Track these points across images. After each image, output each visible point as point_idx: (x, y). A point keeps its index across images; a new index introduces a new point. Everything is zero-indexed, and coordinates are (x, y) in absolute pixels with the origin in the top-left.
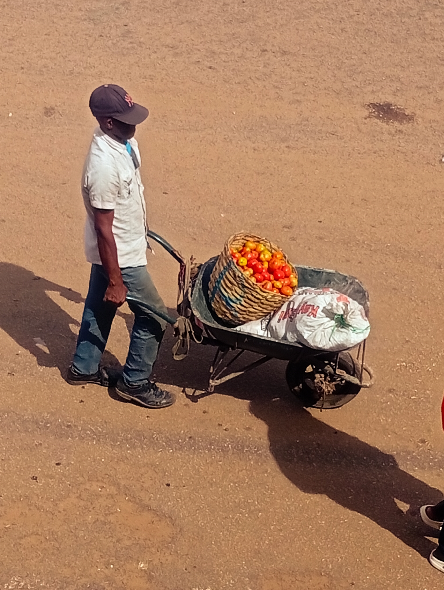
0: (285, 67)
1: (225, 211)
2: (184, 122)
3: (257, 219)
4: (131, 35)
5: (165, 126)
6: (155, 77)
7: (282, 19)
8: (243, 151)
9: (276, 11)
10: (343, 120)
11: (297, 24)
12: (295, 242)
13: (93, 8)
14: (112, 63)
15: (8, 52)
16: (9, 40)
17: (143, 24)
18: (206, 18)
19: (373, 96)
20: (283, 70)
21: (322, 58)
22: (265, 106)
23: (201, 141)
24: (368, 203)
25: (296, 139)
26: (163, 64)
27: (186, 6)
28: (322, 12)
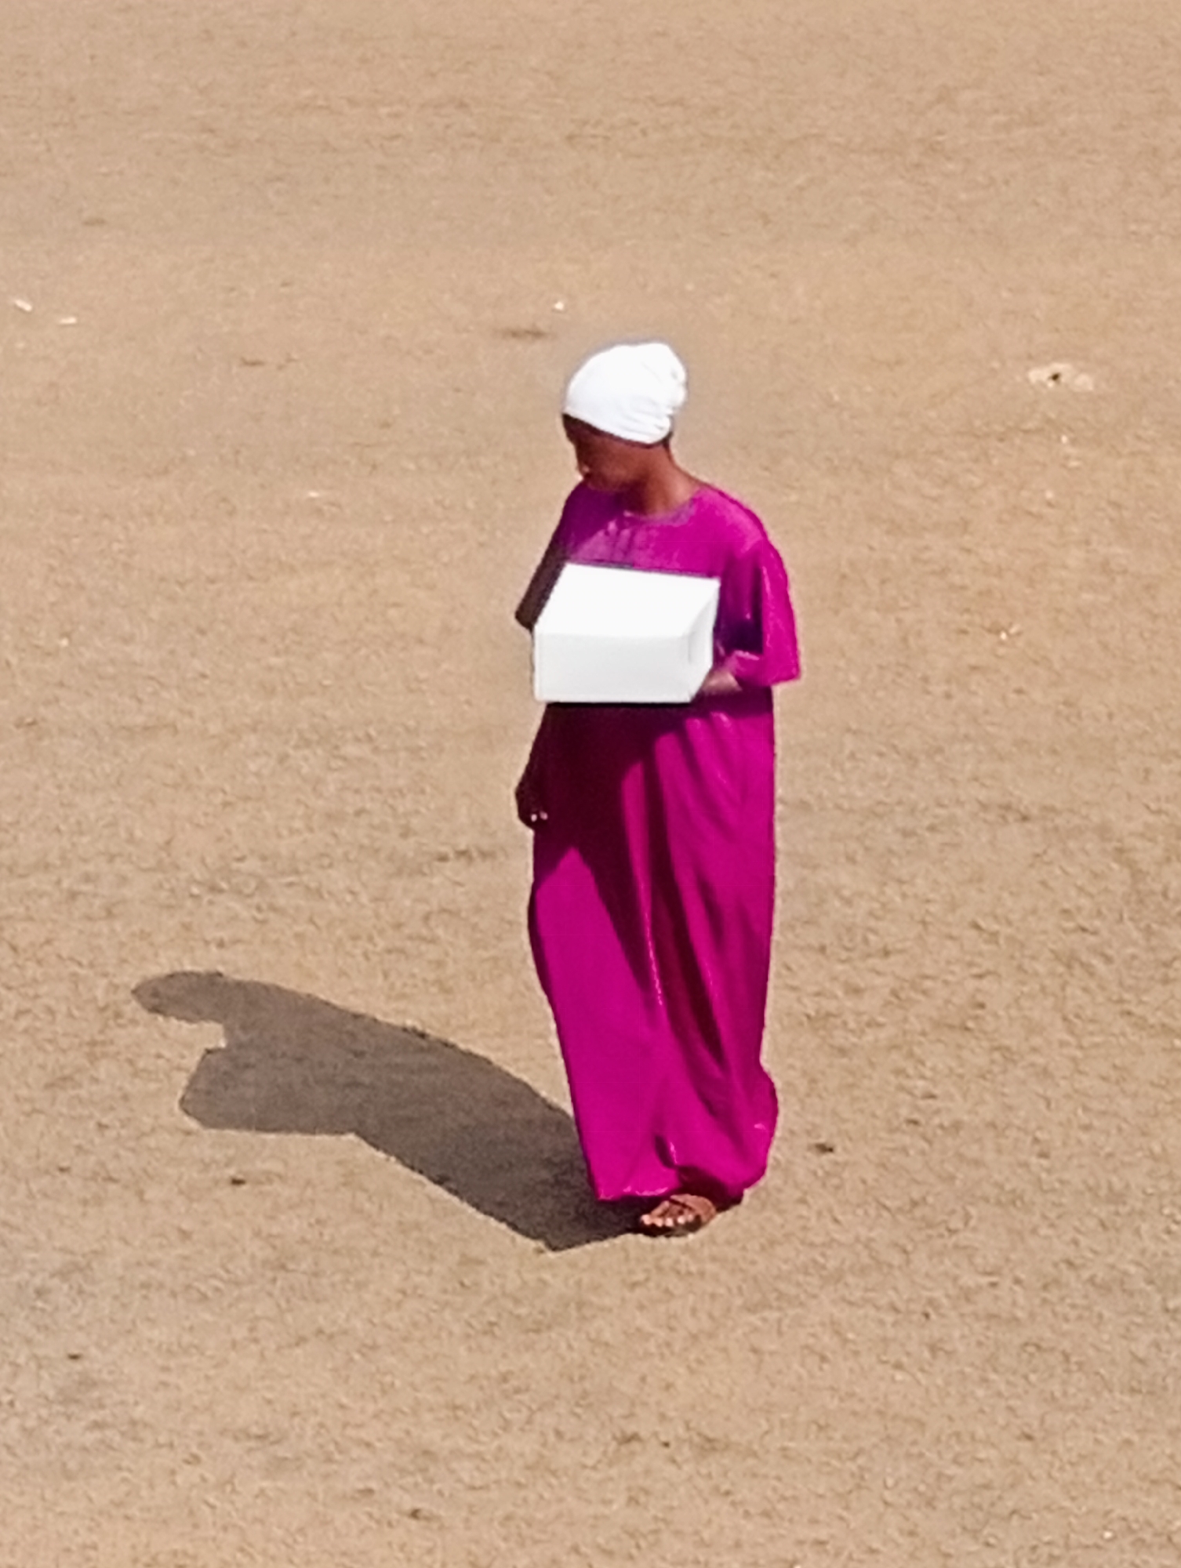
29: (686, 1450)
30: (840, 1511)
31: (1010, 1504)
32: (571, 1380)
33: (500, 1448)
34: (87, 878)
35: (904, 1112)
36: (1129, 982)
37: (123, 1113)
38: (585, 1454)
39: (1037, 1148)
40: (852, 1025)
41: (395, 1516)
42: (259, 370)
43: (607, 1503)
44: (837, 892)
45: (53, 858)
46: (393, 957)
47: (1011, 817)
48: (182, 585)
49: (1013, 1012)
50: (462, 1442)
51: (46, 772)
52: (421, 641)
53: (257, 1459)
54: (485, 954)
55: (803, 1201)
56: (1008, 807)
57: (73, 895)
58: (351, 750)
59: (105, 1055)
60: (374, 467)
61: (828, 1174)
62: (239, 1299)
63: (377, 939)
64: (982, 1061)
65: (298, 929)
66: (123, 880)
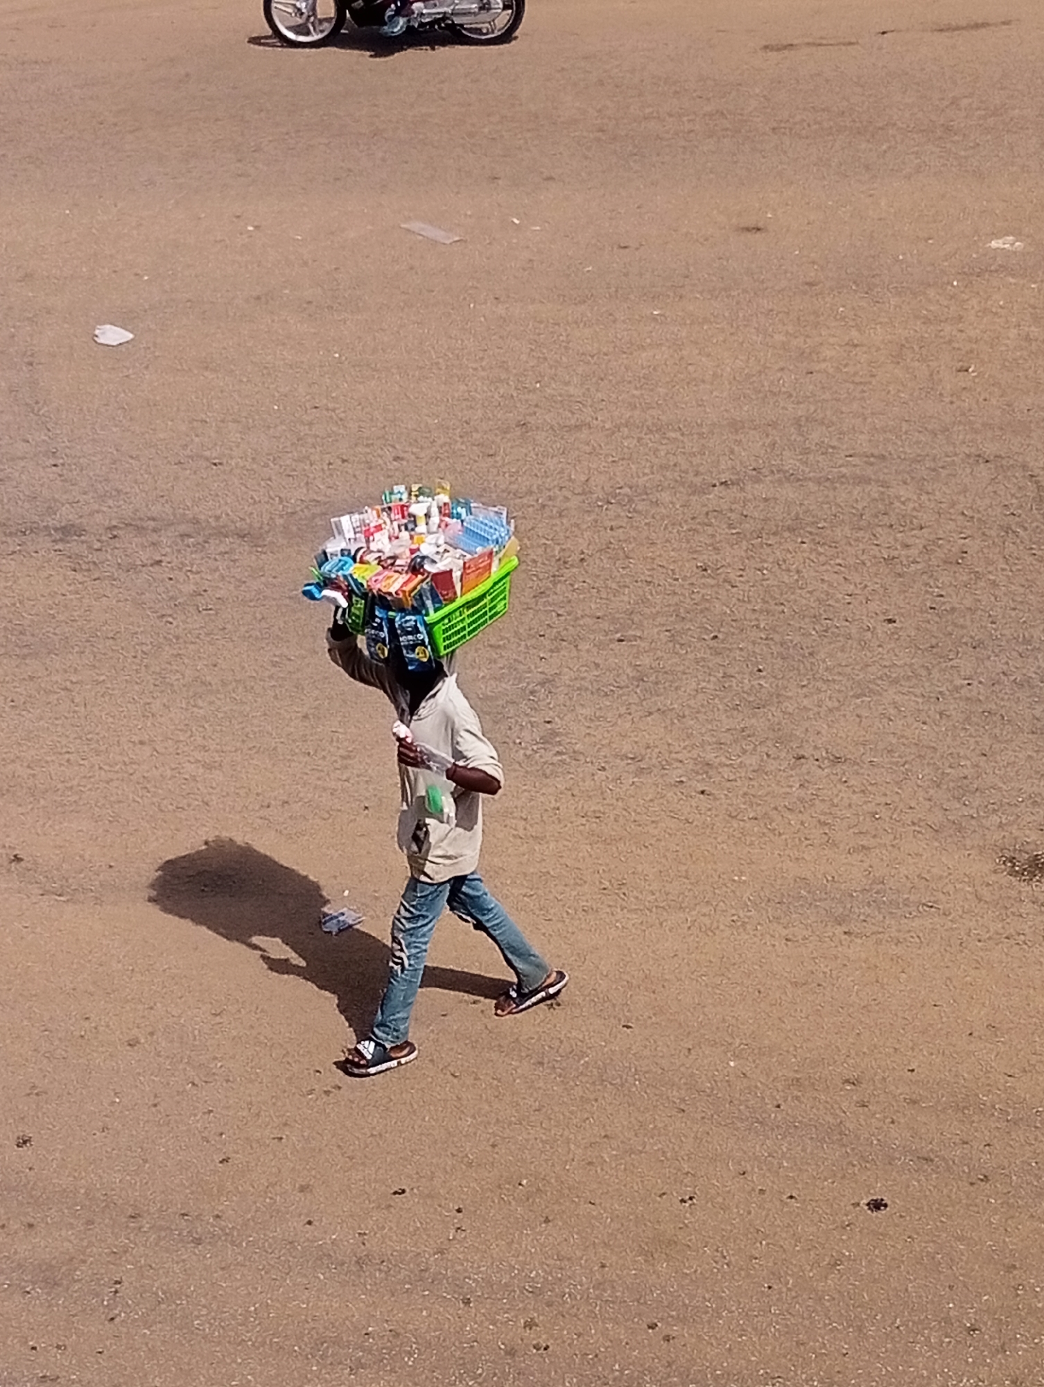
0: (839, 786)
1: (736, 1057)
2: (658, 894)
3: (796, 1068)
4: (558, 739)
5: (624, 903)
6: (604, 813)
7: (830, 698)
8: (765, 943)
9: (819, 684)
10: (947, 881)
11: (858, 706)
12: (866, 1109)
13: (489, 693)
14: (525, 790)
15: (340, 779)
16: (343, 757)
17: (580, 717)
18: (692, 702)
19: (1003, 834)
20: (835, 793)
21: (906, 766)
22: (803, 858)
23: (689, 928)
24: (998, 1033)
25: (862, 917)
26: (618, 790)
27: (657, 683)
28: (903, 683)
29: (826, 761)
30: (897, 790)
31: (975, 786)
32: (774, 730)
33: (741, 762)
34: (550, 498)
35: (928, 604)
36: (1035, 539)
37: (568, 608)
38: (780, 765)
39: (990, 619)
40: (905, 562)
41: (693, 794)
42: (627, 250)
43: (791, 787)
44: (898, 497)
45: (535, 488)
46: (691, 533)
47: (981, 461)
48: (592, 357)
49: (980, 555)
50: (724, 759)
51: (531, 448)
52: (703, 381)
53: (632, 768)
54: (734, 531)
55: (879, 646)
56: (979, 456)
57: (544, 506)
58: (673, 435)
59: (560, 581)
60: (681, 297)
61: (893, 633)
62: (621, 695)
63: (683, 524)
64: (965, 578)
65: (647, 521)
66: (567, 499)
